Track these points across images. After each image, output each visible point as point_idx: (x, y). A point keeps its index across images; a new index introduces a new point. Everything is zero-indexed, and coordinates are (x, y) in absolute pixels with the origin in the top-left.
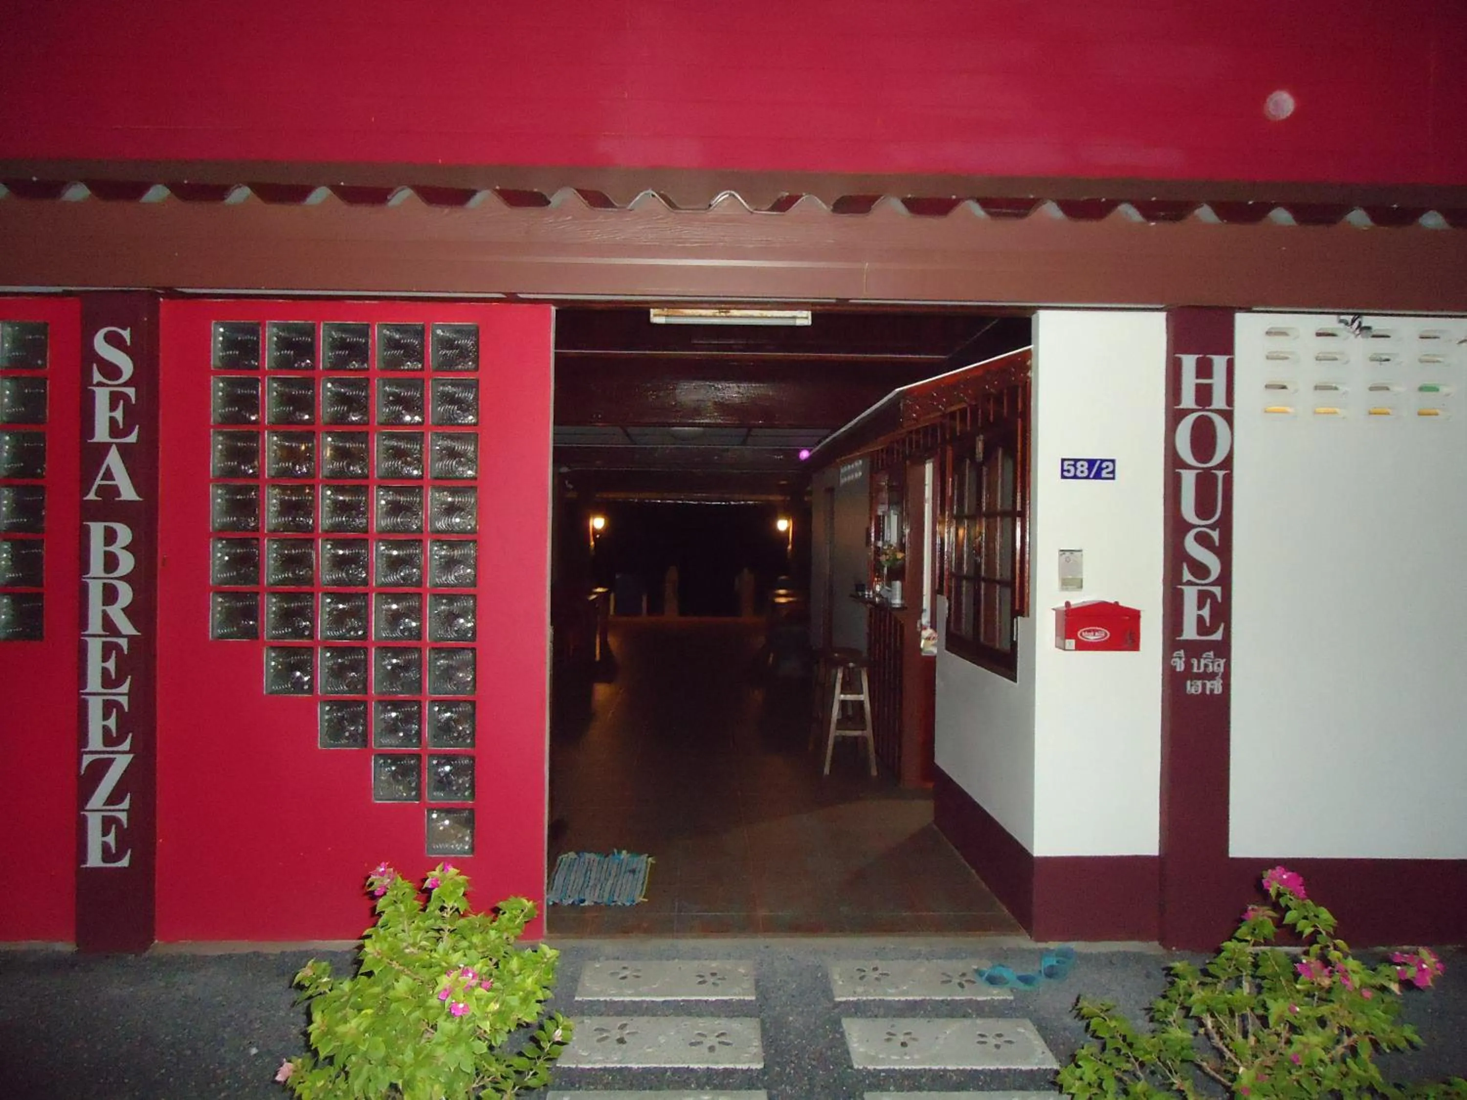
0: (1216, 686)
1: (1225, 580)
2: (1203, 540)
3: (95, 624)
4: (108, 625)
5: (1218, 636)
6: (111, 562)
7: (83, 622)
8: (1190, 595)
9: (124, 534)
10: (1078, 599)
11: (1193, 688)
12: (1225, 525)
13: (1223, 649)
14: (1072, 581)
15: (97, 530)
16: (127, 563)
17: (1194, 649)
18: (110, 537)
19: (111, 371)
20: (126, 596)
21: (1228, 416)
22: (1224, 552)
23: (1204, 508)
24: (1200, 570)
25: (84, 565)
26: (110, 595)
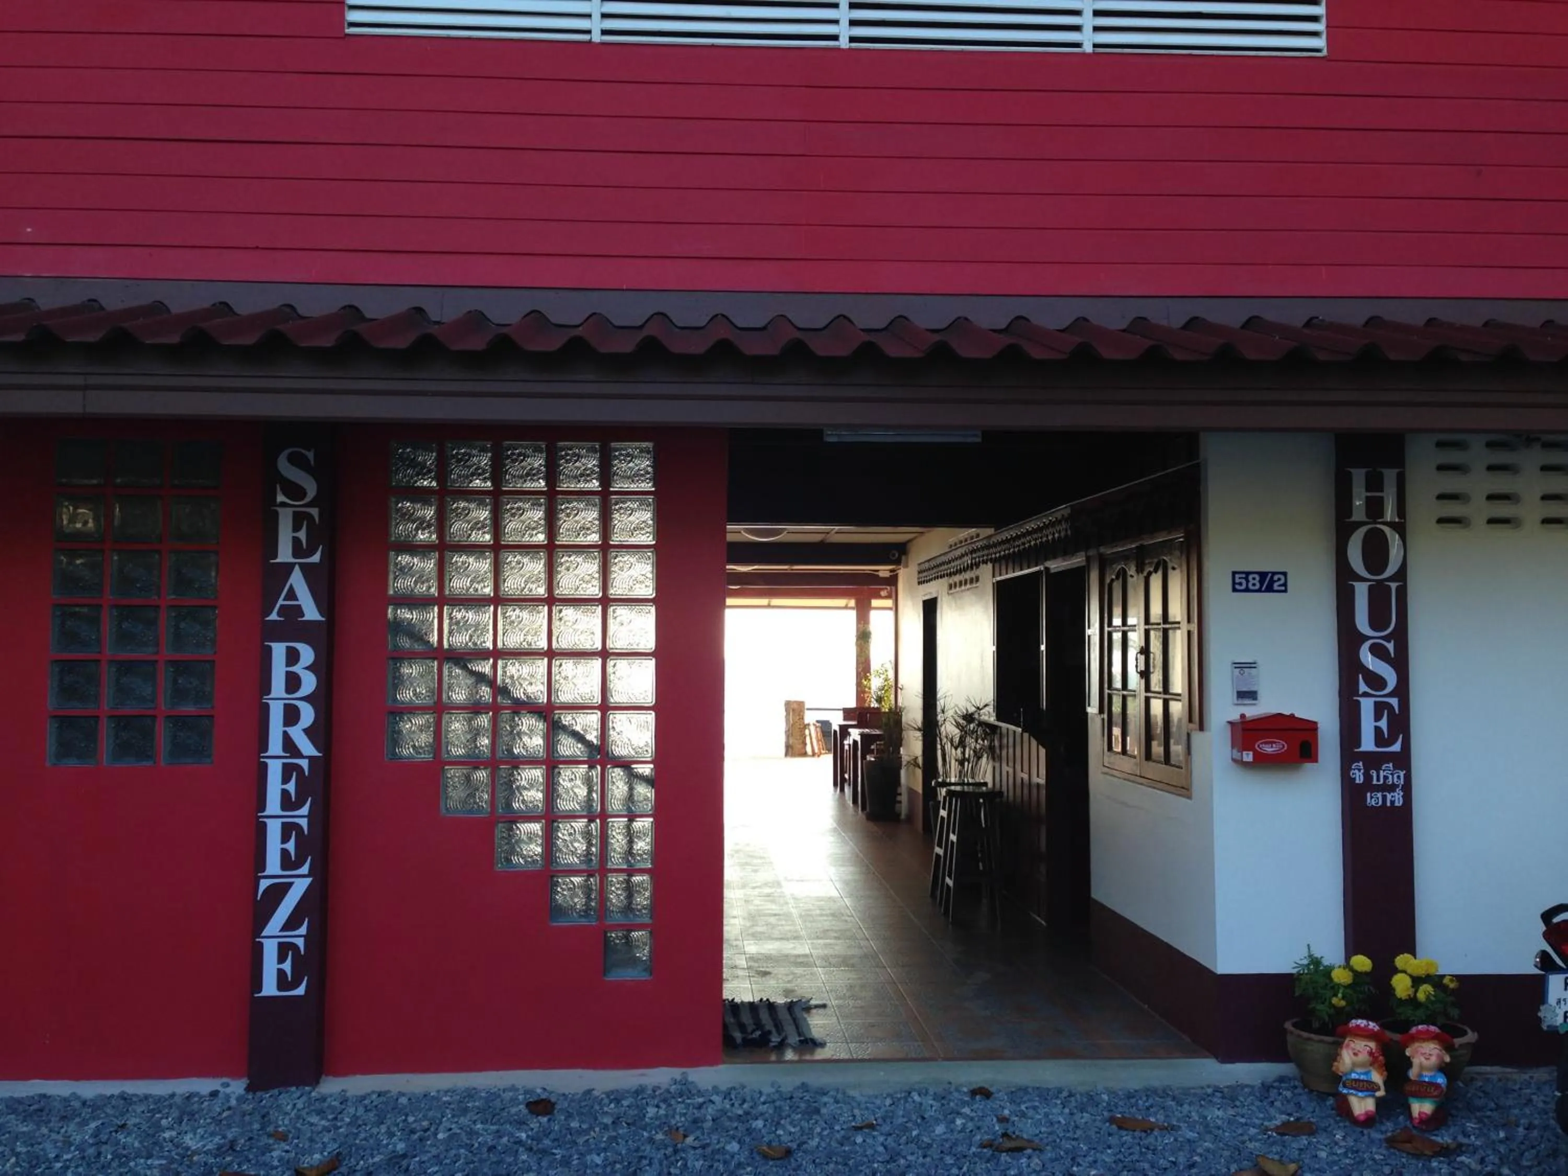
0: (1397, 798)
1: (1402, 690)
2: (1377, 651)
3: (275, 745)
4: (289, 745)
5: (1396, 747)
6: (293, 682)
7: (263, 744)
8: (1367, 706)
9: (307, 654)
10: (1253, 711)
11: (1373, 800)
12: (1401, 636)
13: (1403, 760)
14: (1245, 695)
15: (279, 650)
16: (309, 683)
17: (1373, 761)
18: (293, 657)
19: (296, 492)
20: (308, 714)
21: (1400, 528)
22: (1401, 663)
23: (1378, 619)
24: (1376, 682)
25: (266, 687)
26: (292, 716)
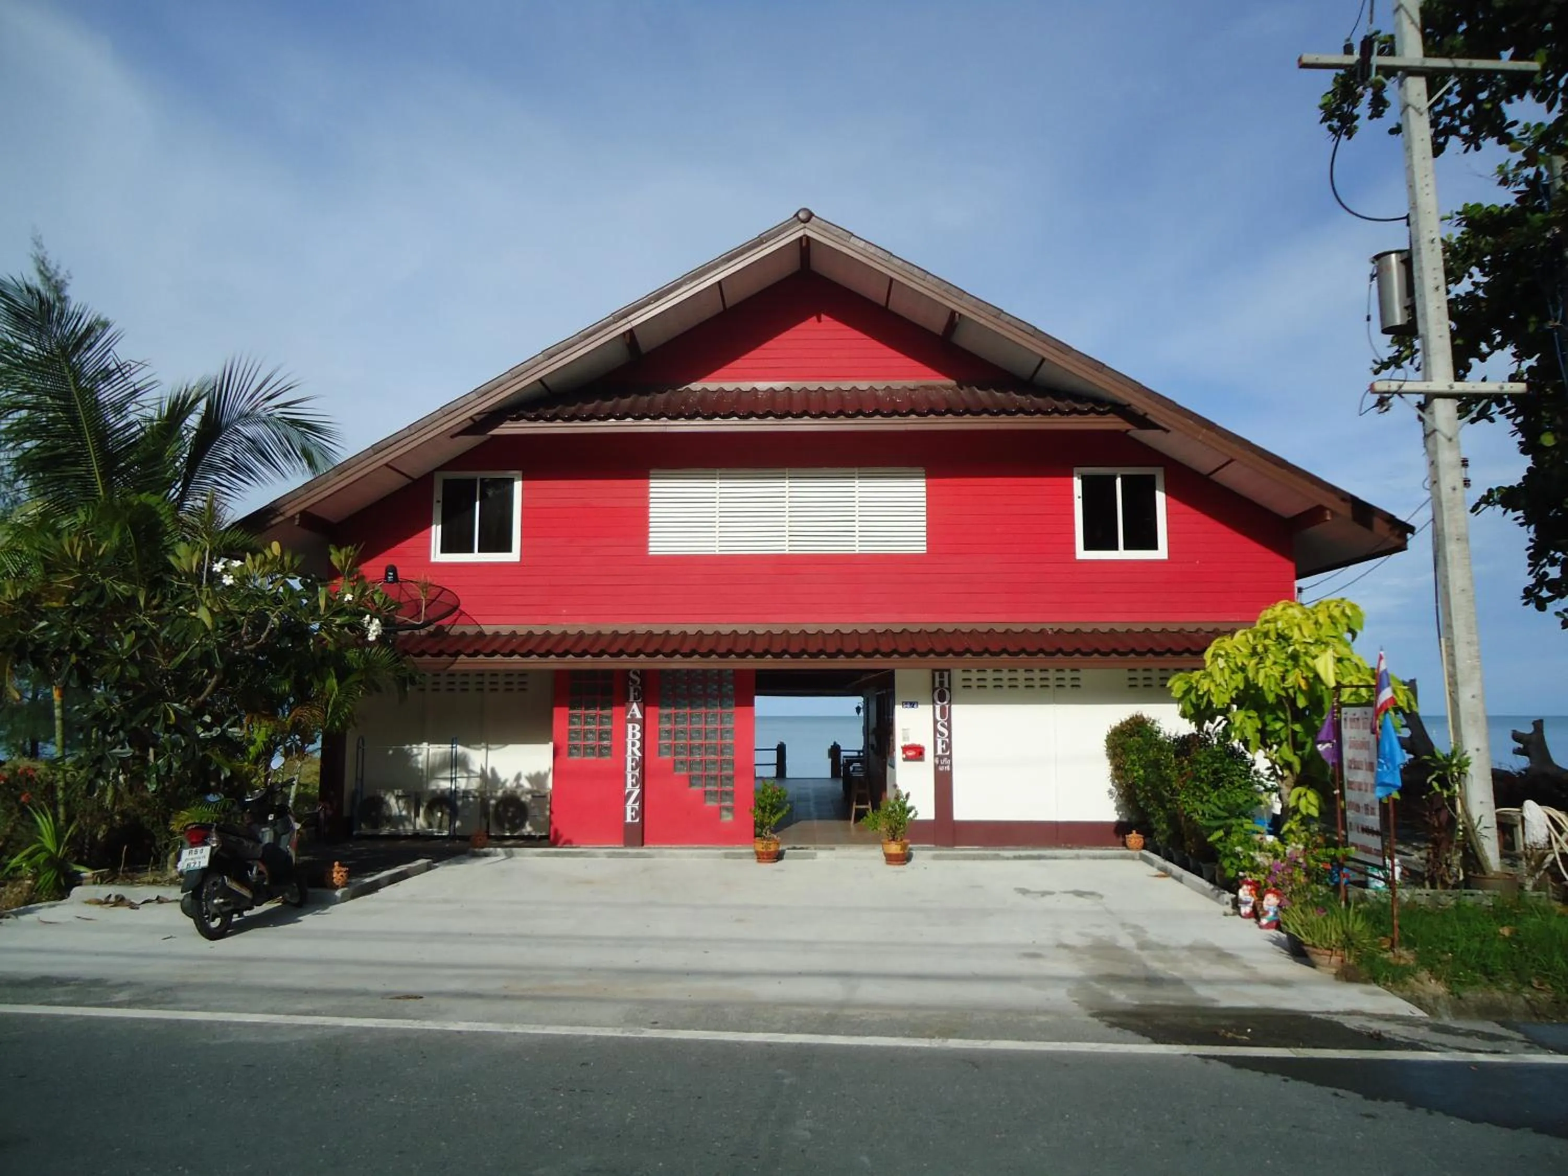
0: (948, 768)
1: (950, 737)
2: (942, 725)
3: (629, 753)
4: (633, 753)
5: (948, 753)
6: (634, 735)
7: (626, 752)
8: (939, 742)
9: (638, 727)
10: (908, 743)
11: (941, 769)
12: (949, 721)
13: (950, 757)
14: (904, 739)
15: (630, 726)
16: (638, 735)
17: (941, 757)
18: (634, 728)
19: (634, 682)
20: (638, 744)
21: (949, 689)
22: (949, 728)
23: (942, 716)
24: (942, 734)
25: (626, 737)
26: (633, 745)
